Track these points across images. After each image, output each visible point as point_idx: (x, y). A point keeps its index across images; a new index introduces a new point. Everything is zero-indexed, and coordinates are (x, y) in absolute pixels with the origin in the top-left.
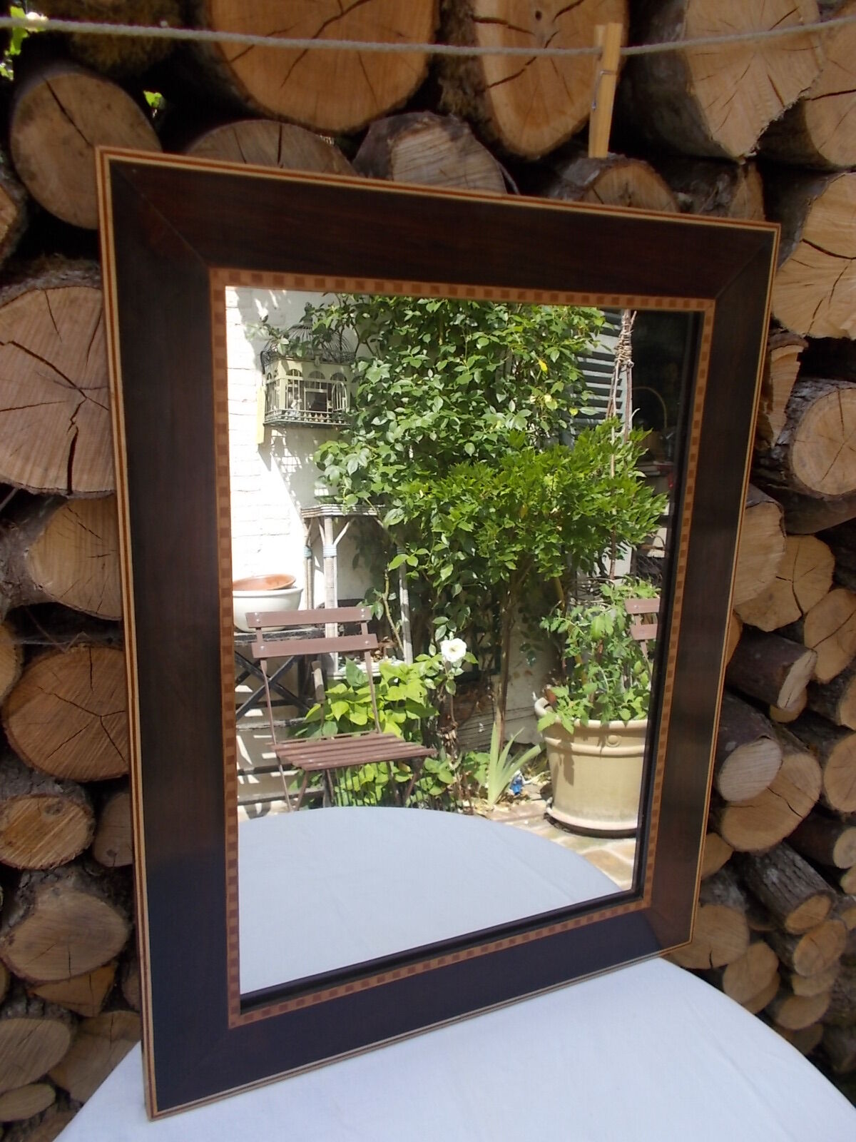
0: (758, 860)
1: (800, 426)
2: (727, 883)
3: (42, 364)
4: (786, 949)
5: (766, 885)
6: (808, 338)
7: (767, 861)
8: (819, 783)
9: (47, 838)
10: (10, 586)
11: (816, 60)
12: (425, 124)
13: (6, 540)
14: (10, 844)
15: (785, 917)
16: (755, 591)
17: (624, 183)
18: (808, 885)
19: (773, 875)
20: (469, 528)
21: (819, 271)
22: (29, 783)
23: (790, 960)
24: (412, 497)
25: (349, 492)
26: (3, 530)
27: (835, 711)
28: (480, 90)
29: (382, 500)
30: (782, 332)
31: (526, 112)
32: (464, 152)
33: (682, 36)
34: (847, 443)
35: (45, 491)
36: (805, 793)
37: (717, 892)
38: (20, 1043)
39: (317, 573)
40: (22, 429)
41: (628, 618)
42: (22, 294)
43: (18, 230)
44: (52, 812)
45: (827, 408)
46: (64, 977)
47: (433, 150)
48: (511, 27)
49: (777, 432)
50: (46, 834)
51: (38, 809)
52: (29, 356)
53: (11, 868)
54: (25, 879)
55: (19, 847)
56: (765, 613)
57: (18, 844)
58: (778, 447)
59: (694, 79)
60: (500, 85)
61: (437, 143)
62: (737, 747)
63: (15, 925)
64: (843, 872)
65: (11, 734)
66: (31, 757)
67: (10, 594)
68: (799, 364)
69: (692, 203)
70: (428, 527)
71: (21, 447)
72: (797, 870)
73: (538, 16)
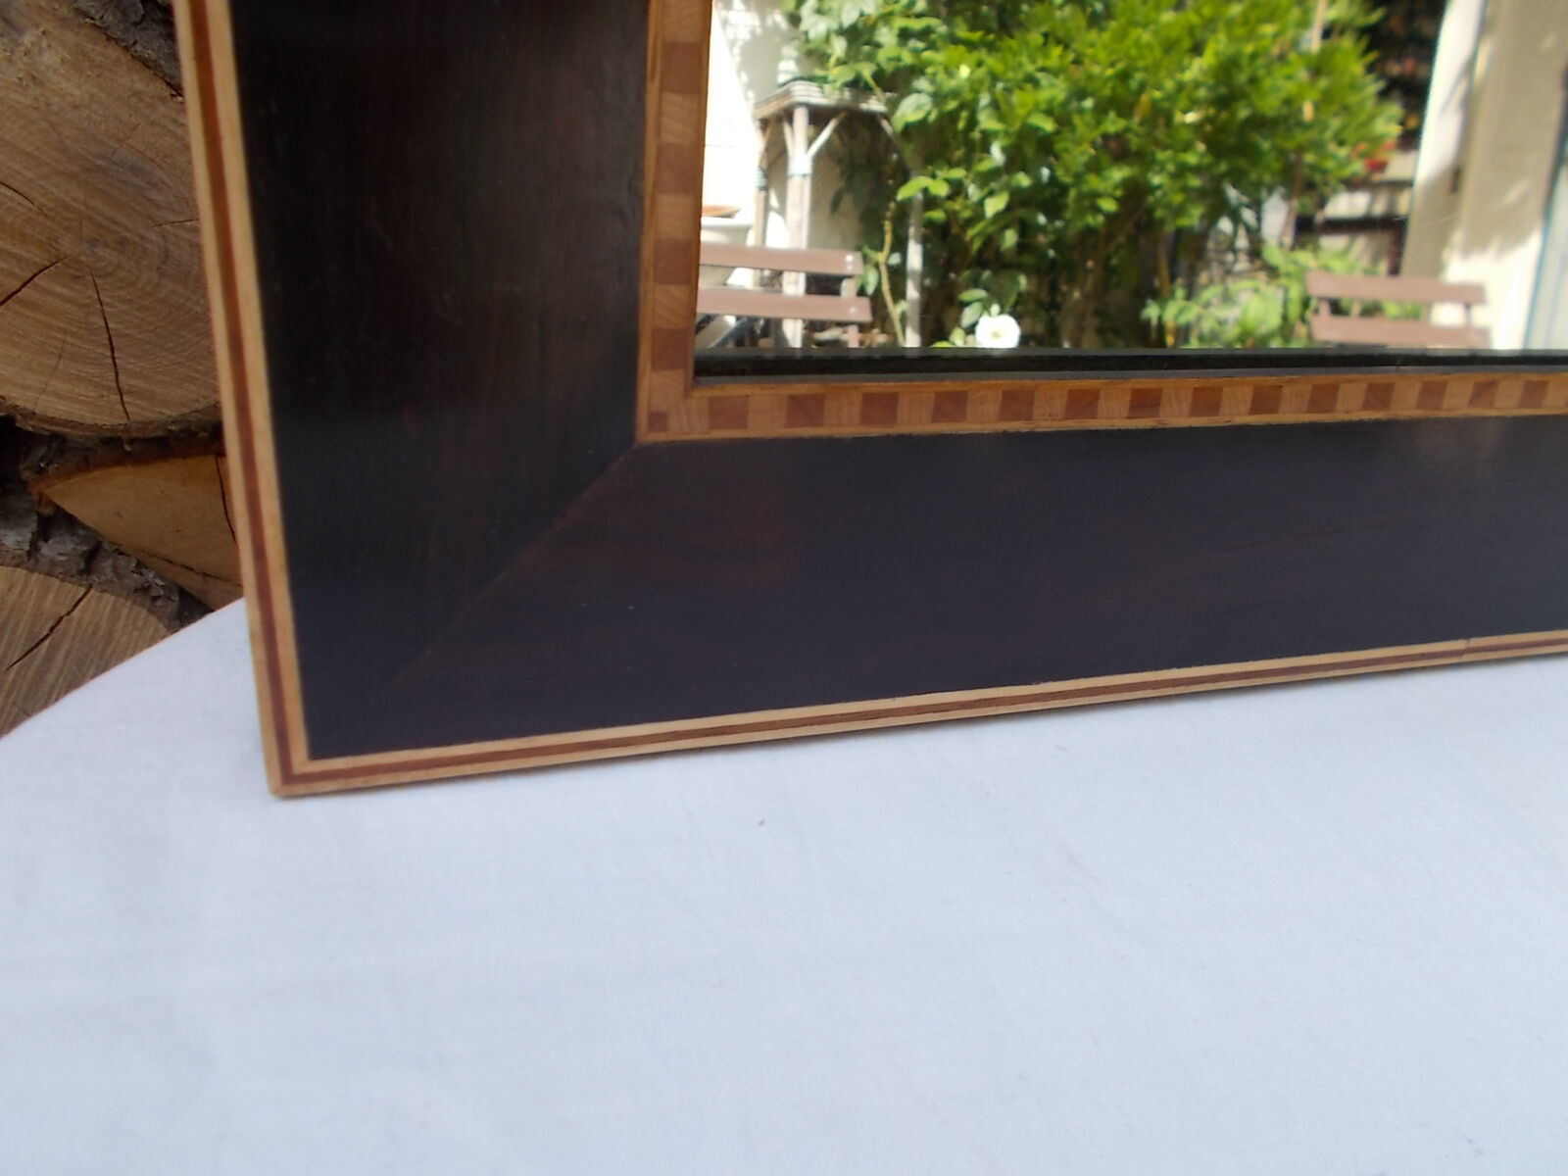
20: (1048, 125)
24: (950, 72)
25: (841, 62)
29: (896, 82)
39: (773, 217)
41: (1305, 303)
70: (972, 123)
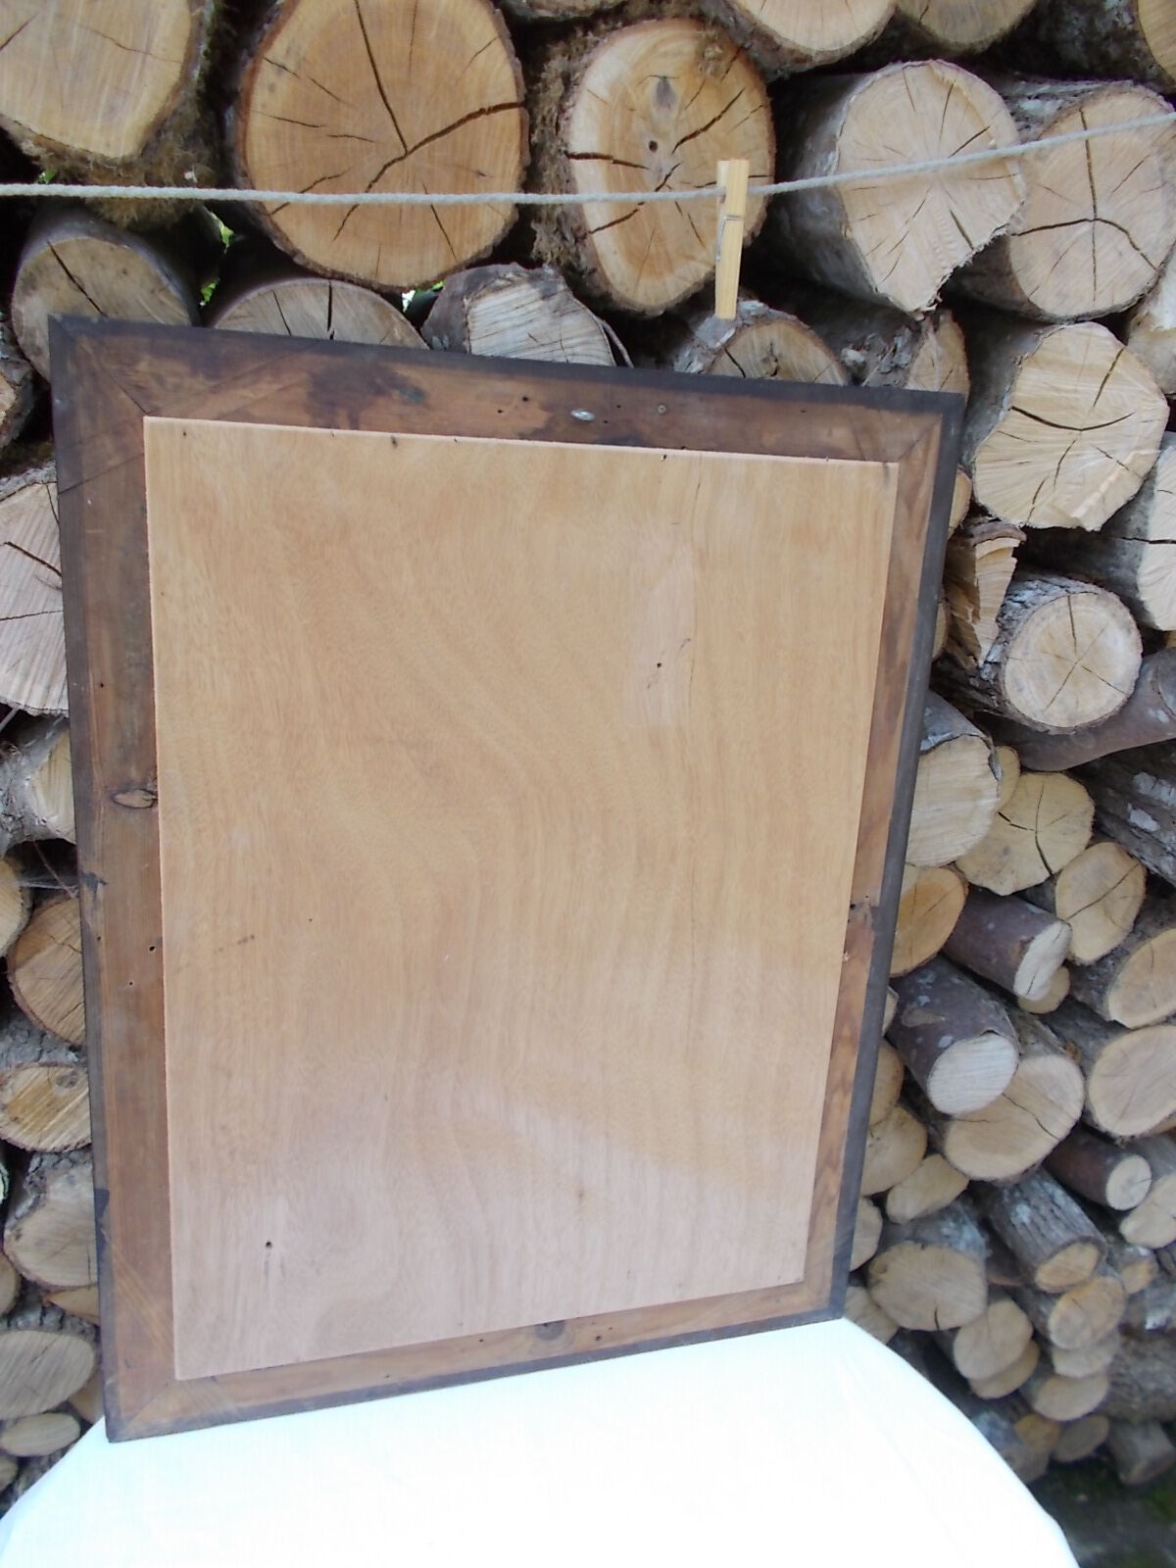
0: (1006, 1192)
1: (1014, 640)
2: (961, 1220)
3: (43, 567)
4: (1039, 1312)
5: (1014, 1226)
6: (1026, 529)
7: (1017, 1194)
8: (1080, 1094)
9: (60, 1115)
10: (10, 819)
11: (1015, 192)
12: (509, 280)
13: (7, 766)
14: (16, 1119)
15: (1034, 1269)
16: (963, 845)
17: (768, 344)
18: (1067, 1227)
19: (1023, 1213)
21: (1037, 446)
22: (39, 1049)
23: (1045, 1325)
26: (3, 754)
27: (1102, 1002)
28: (581, 236)
30: (990, 521)
31: (640, 259)
32: (560, 312)
33: (834, 168)
34: (1081, 662)
35: (47, 712)
36: (1061, 1108)
37: (945, 1231)
38: (33, 1361)
40: (20, 642)
42: (20, 490)
43: (19, 415)
44: (65, 1084)
45: (1053, 618)
46: (83, 1284)
47: (519, 310)
48: (616, 162)
49: (985, 647)
50: (58, 1111)
51: (48, 1079)
52: (28, 558)
53: (18, 1148)
54: (35, 1162)
55: (26, 1125)
56: (1000, 871)
57: (27, 1120)
58: (988, 665)
59: (850, 219)
60: (606, 229)
61: (523, 302)
62: (953, 1042)
63: (22, 1217)
64: (1124, 1214)
65: (18, 989)
66: (41, 1018)
67: (10, 829)
68: (1015, 560)
69: (864, 363)
71: (19, 661)
72: (1055, 1208)
73: (653, 146)
